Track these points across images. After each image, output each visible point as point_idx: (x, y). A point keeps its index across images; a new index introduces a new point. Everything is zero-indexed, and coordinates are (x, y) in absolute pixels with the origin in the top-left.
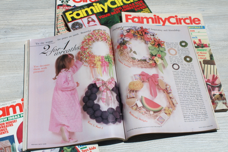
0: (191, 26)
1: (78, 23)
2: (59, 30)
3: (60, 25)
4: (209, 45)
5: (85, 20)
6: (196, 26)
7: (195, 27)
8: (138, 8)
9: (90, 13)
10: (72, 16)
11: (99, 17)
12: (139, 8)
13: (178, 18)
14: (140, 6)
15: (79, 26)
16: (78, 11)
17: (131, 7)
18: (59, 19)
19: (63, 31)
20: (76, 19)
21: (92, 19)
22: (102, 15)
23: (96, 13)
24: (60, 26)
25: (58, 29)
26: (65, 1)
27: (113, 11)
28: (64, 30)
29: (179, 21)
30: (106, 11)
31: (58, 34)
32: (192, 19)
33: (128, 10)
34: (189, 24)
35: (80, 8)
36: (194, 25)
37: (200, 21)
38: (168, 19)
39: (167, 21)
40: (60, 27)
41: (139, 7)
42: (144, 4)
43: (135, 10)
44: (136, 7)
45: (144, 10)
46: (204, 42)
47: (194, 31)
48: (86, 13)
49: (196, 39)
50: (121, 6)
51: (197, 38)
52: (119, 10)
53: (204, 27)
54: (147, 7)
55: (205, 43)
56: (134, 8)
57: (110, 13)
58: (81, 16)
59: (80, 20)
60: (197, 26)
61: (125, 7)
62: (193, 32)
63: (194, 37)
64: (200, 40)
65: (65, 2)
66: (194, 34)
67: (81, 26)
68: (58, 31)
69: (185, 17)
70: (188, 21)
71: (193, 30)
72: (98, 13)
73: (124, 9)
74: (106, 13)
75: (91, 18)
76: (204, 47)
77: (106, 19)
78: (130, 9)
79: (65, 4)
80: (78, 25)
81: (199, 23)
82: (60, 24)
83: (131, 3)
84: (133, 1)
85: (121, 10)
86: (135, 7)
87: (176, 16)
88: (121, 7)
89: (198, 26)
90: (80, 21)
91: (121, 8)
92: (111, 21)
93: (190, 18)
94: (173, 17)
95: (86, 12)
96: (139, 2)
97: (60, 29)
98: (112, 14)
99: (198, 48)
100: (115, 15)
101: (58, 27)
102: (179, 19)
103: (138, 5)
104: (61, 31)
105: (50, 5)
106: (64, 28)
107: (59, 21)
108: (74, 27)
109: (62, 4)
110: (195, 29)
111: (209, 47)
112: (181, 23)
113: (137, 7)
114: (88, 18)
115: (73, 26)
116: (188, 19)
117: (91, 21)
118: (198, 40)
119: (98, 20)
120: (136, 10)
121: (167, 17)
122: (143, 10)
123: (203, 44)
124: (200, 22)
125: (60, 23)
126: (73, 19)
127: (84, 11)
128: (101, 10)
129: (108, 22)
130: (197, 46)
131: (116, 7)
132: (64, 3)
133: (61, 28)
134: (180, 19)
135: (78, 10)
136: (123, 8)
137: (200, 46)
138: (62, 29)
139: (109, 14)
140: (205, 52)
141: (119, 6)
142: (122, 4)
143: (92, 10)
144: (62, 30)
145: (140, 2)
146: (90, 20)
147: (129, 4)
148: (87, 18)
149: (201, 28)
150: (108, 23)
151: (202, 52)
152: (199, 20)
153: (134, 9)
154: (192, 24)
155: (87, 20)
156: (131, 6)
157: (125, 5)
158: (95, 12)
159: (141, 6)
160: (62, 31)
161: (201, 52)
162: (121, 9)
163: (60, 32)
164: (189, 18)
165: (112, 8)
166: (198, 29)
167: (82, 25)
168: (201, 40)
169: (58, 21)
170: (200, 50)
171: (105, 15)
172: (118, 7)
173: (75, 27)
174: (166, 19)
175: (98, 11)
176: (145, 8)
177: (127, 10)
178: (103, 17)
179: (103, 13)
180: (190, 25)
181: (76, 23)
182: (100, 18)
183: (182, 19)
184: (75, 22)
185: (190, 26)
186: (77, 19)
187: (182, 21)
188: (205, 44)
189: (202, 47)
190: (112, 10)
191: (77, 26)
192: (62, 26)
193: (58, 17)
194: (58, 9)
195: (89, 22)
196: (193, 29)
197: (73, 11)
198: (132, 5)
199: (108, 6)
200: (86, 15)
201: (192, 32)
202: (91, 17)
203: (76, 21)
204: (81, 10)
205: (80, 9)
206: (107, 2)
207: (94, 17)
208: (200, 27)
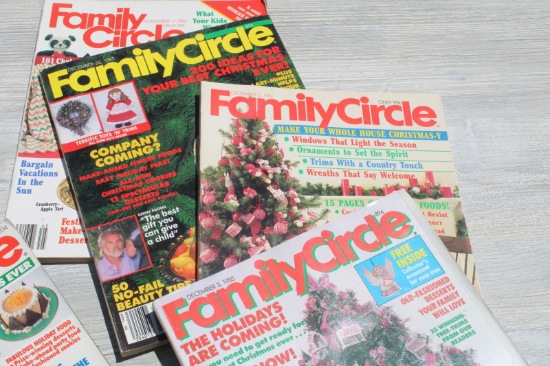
0: (408, 131)
1: (79, 104)
2: (32, 128)
3: (37, 112)
4: (457, 189)
5: (102, 98)
6: (420, 132)
7: (417, 135)
8: (261, 69)
9: (120, 76)
10: (65, 82)
11: (144, 89)
12: (266, 67)
13: (369, 104)
14: (270, 62)
15: (80, 115)
16: (85, 69)
17: (244, 65)
18: (37, 95)
19: (43, 131)
20: (74, 93)
21: (122, 93)
22: (153, 84)
23: (138, 78)
24: (37, 116)
25: (30, 122)
26: (61, 42)
27: (188, 73)
28: (45, 127)
29: (371, 114)
30: (168, 73)
31: (28, 140)
32: (412, 109)
33: (233, 72)
34: (400, 123)
35: (94, 62)
36: (415, 127)
37: (435, 116)
38: (340, 107)
39: (335, 112)
40: (36, 118)
41: (265, 65)
42: (282, 58)
43: (252, 73)
44: (258, 65)
45: (280, 76)
46: (441, 181)
47: (414, 146)
48: (109, 78)
49: (418, 170)
50: (215, 61)
51: (421, 166)
52: (208, 71)
53: (444, 136)
54: (291, 66)
55: (444, 184)
56: (251, 67)
57: (179, 80)
58: (93, 84)
59: (88, 95)
60: (424, 132)
61: (225, 65)
62: (412, 148)
63: (414, 163)
64: (429, 175)
65: (60, 45)
66: (413, 156)
67: (85, 115)
68: (28, 128)
69: (392, 104)
70: (398, 115)
71: (412, 142)
72: (142, 78)
73: (223, 70)
74: (166, 78)
75: (120, 93)
76: (441, 196)
77: (163, 97)
78: (238, 70)
79: (60, 52)
80: (78, 111)
81: (432, 123)
82: (37, 109)
83: (246, 53)
84: (251, 48)
85: (213, 71)
86: (256, 64)
87: (365, 100)
88: (211, 64)
89: (428, 132)
90: (85, 100)
91: (214, 67)
92: (176, 101)
93: (406, 104)
94: (355, 101)
95: (110, 73)
96: (267, 52)
97: (35, 124)
98: (184, 81)
99: (424, 197)
100: (192, 85)
101: (30, 117)
102: (374, 107)
103: (264, 60)
104: (36, 130)
105: (20, 51)
106: (47, 122)
107: (37, 101)
108: (65, 116)
109: (51, 49)
110: (417, 139)
111: (454, 196)
112: (377, 122)
113: (261, 66)
114: (110, 93)
115: (63, 113)
116: (398, 108)
117: (119, 102)
118: (424, 174)
119: (140, 99)
120: (256, 73)
121: (337, 102)
122: (278, 74)
123: (437, 188)
124: (433, 119)
125: (37, 106)
126: (67, 92)
127: (102, 70)
128: (155, 70)
129: (167, 104)
130: (421, 192)
131: (200, 64)
132: (57, 46)
133: (37, 122)
134: (376, 110)
135: (85, 66)
136: (219, 68)
137: (429, 192)
138: (40, 123)
139: (174, 83)
140: (443, 212)
141: (209, 61)
142: (217, 55)
143: (126, 69)
144: (41, 126)
145: (270, 52)
146: (116, 96)
147: (240, 54)
148: (106, 91)
149: (436, 139)
150: (166, 109)
151: (435, 211)
152: (432, 114)
153: (252, 70)
154: (410, 123)
155: (109, 97)
156: (242, 63)
157: (228, 57)
158: (135, 74)
159: (273, 63)
160: (39, 129)
161: (430, 210)
162: (213, 69)
163: (34, 133)
164: (401, 105)
165: (186, 64)
166: (426, 139)
167: (89, 110)
168: (434, 174)
169: (33, 101)
170: (428, 206)
171: (162, 85)
172: (205, 62)
173: (68, 117)
174: (332, 107)
175: (145, 73)
176: (282, 70)
177: (229, 72)
178: (156, 89)
179: (156, 79)
180: (405, 127)
181: (74, 103)
182: (147, 93)
183: (382, 108)
184: (71, 102)
185: (404, 131)
186: (80, 93)
187: (381, 114)
188: (446, 186)
189: (436, 196)
190: (186, 70)
191: (74, 112)
192: (42, 116)
193: (33, 87)
194: (38, 65)
195: (111, 104)
196: (413, 138)
197: (72, 69)
198: (245, 59)
199: (176, 59)
200: (106, 82)
201: (407, 148)
202: (119, 90)
203: (73, 99)
204: (95, 66)
205: (92, 64)
206: (175, 47)
207: (129, 90)
208: (434, 133)
